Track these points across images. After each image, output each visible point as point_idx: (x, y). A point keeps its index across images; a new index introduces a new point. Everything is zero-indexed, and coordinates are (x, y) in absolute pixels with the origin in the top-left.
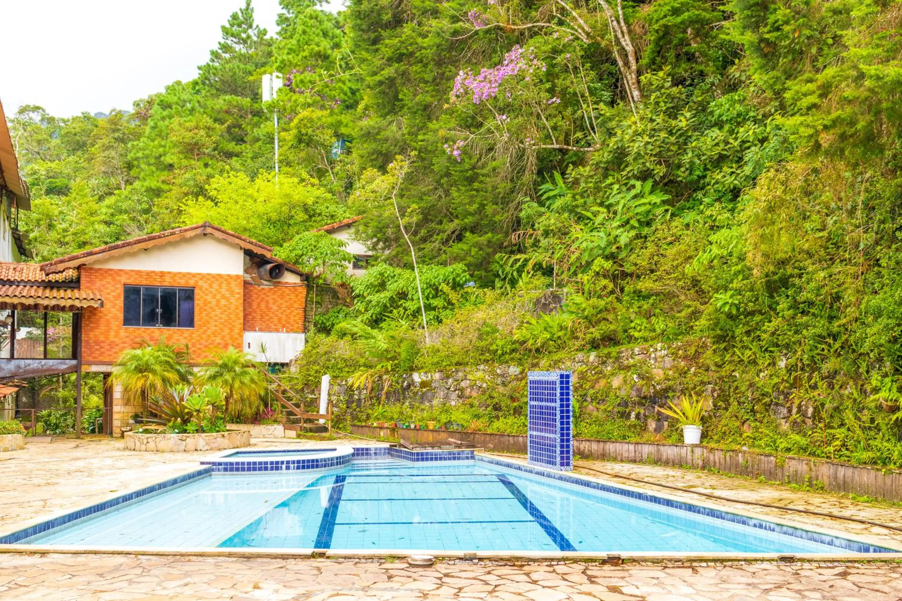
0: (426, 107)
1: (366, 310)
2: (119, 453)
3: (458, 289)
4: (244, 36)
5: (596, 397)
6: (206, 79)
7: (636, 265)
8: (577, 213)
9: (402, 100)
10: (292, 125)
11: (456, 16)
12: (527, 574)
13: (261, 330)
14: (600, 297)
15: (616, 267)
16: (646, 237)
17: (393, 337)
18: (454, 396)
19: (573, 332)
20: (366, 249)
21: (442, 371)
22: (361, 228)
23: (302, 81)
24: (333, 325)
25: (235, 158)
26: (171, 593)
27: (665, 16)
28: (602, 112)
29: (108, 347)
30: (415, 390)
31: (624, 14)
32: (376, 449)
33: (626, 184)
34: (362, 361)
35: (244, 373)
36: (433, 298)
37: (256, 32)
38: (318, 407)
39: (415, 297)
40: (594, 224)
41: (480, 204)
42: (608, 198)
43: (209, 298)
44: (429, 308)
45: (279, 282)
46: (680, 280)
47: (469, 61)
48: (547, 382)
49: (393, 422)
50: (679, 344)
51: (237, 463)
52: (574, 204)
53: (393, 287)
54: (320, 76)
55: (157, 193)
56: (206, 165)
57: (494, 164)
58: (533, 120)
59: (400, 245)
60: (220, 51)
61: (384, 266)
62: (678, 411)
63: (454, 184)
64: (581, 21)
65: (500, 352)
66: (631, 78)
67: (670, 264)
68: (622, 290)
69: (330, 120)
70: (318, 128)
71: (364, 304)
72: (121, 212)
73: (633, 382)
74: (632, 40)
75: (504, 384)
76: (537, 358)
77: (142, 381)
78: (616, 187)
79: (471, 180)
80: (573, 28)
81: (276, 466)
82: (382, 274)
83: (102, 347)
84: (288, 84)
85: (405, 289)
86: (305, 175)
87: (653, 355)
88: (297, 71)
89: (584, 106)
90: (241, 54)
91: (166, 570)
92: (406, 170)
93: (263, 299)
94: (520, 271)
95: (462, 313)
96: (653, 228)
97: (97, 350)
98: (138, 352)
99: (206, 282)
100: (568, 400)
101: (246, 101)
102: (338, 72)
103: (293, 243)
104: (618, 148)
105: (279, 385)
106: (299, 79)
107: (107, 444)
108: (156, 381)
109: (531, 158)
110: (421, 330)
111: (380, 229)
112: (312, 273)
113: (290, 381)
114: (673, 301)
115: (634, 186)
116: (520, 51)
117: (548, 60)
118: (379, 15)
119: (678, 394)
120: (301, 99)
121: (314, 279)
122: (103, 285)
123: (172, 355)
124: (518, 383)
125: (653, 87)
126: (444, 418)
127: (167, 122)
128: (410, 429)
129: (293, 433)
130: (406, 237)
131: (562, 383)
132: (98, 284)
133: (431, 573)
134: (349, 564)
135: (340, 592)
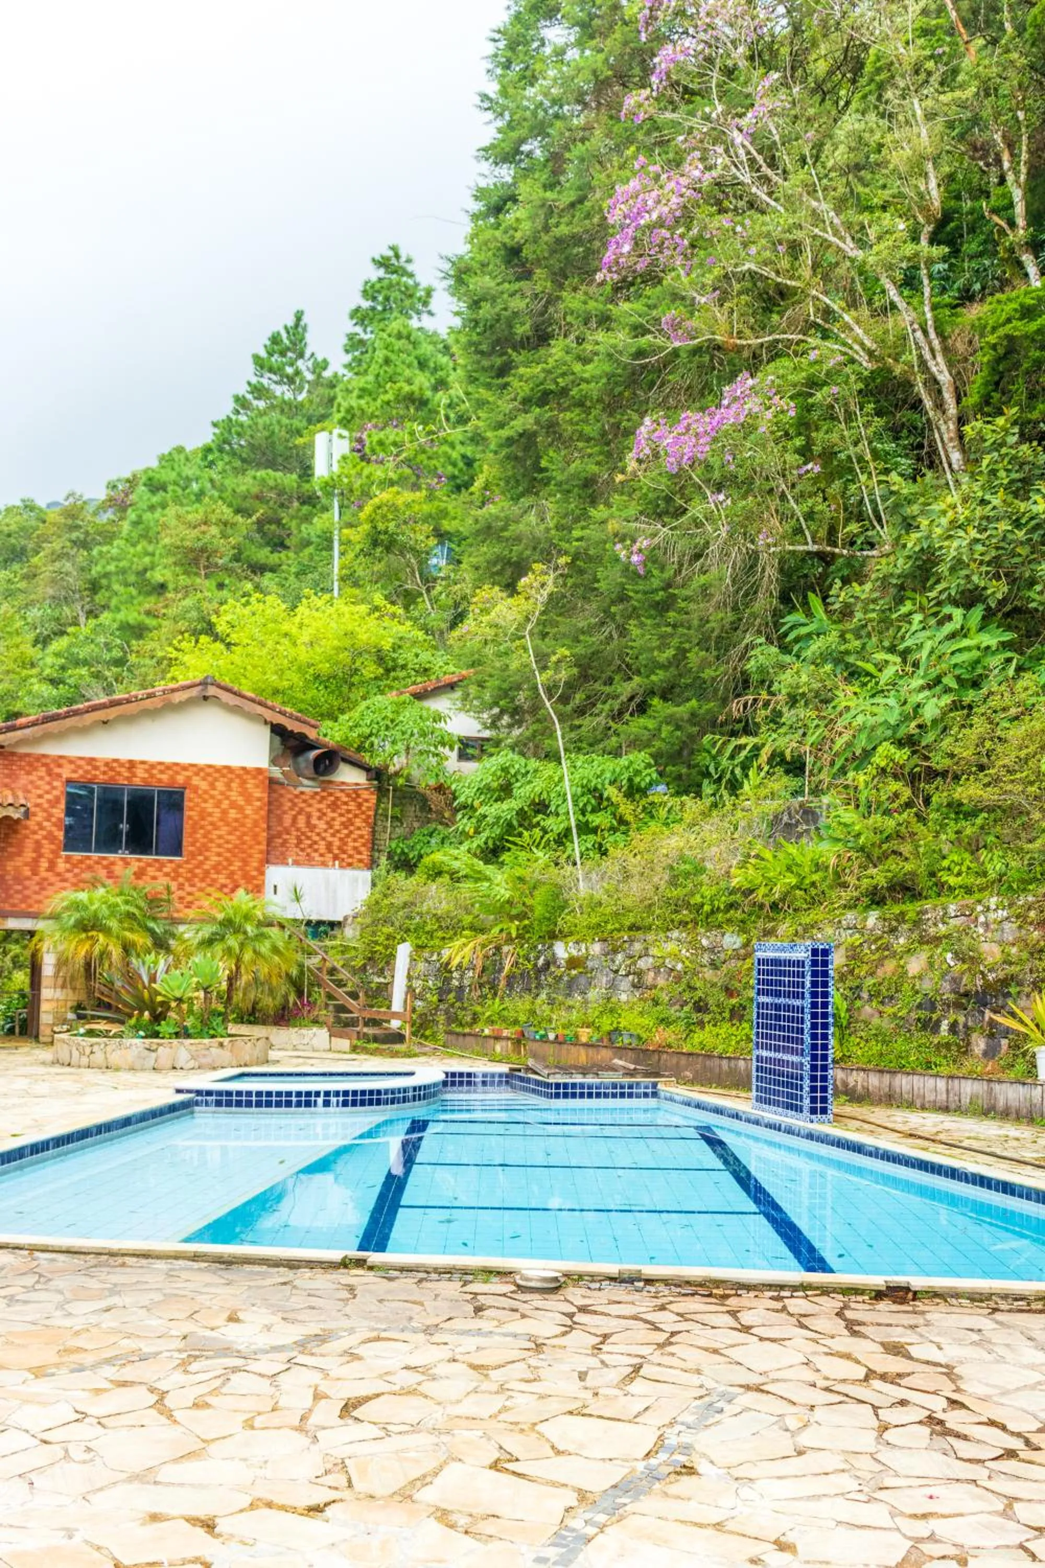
0: (588, 482)
1: (477, 832)
2: (42, 1070)
3: (637, 796)
4: (289, 370)
5: (879, 993)
6: (225, 441)
7: (952, 756)
8: (848, 665)
9: (545, 470)
10: (362, 515)
11: (641, 326)
12: (733, 1314)
13: (296, 863)
14: (887, 813)
15: (916, 760)
16: (970, 707)
17: (521, 879)
18: (625, 984)
19: (837, 875)
20: (479, 727)
21: (605, 940)
22: (473, 690)
23: (381, 443)
24: (421, 857)
25: (269, 575)
27: (1009, 320)
28: (894, 488)
29: (37, 888)
30: (558, 972)
31: (936, 320)
32: (485, 1075)
33: (935, 614)
34: (468, 919)
35: (261, 936)
36: (593, 811)
37: (310, 364)
38: (389, 999)
39: (561, 810)
40: (877, 683)
41: (678, 648)
42: (903, 638)
43: (209, 806)
44: (585, 829)
45: (330, 782)
46: (1032, 783)
47: (663, 405)
48: (790, 963)
49: (517, 1028)
50: (1030, 899)
51: (239, 1093)
52: (842, 648)
53: (523, 793)
54: (412, 433)
55: (138, 631)
56: (221, 586)
57: (703, 579)
58: (774, 503)
59: (538, 721)
60: (249, 397)
61: (511, 755)
62: (1027, 1020)
63: (634, 613)
64: (859, 331)
65: (707, 908)
66: (946, 430)
67: (1013, 755)
68: (927, 801)
69: (426, 508)
70: (405, 523)
71: (474, 820)
72: (78, 663)
73: (944, 967)
74: (950, 364)
75: (714, 965)
76: (774, 920)
77: (87, 946)
78: (918, 617)
79: (662, 607)
80: (844, 344)
81: (306, 1100)
82: (505, 770)
83: (26, 888)
84: (361, 453)
85: (544, 796)
86: (378, 599)
87: (982, 919)
88: (375, 426)
89: (863, 478)
90: (284, 402)
91: (80, 1280)
92: (550, 588)
93: (301, 810)
94: (745, 767)
95: (641, 839)
96: (984, 691)
97: (17, 892)
98: (83, 896)
99: (204, 779)
100: (826, 995)
101: (290, 480)
102: (441, 427)
103: (355, 714)
104: (922, 550)
105: (324, 960)
106: (375, 438)
107: (28, 1054)
108: (110, 948)
109: (768, 569)
110: (569, 868)
111: (505, 693)
112: (387, 767)
113: (343, 952)
114: (1019, 822)
115: (949, 618)
116: (750, 382)
117: (801, 399)
118: (510, 326)
119: (1027, 990)
120: (379, 473)
121: (390, 777)
122: (32, 782)
123: (142, 904)
124: (740, 963)
125: (987, 444)
126: (607, 1024)
127: (157, 514)
128: (547, 1041)
129: (345, 1044)
130: (548, 704)
131: (814, 963)
132: (24, 780)
133: (555, 1303)
134: (407, 1283)
135: (383, 1335)
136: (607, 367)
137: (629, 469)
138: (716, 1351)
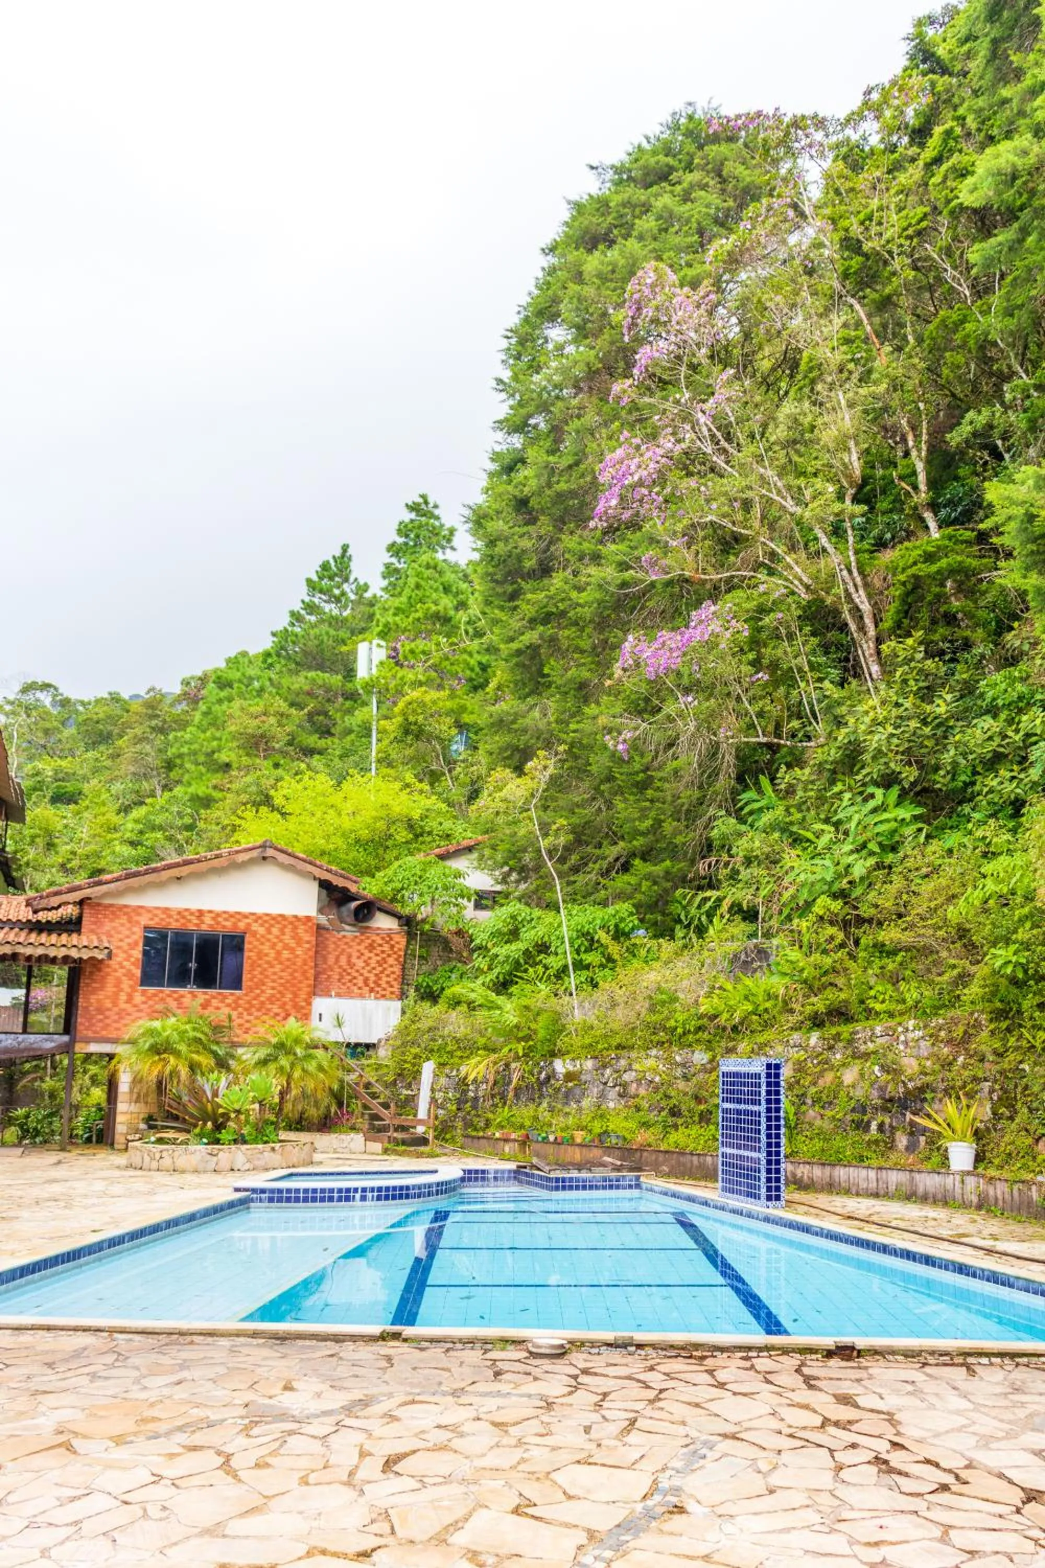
0: (582, 686)
1: (490, 968)
2: (117, 1173)
3: (622, 939)
4: (337, 592)
5: (820, 1099)
6: (282, 648)
7: (876, 906)
8: (792, 834)
9: (548, 675)
10: (396, 710)
11: (625, 563)
12: (710, 1372)
13: (338, 995)
14: (825, 952)
15: (847, 909)
16: (890, 867)
17: (527, 1008)
18: (613, 1094)
19: (785, 1003)
20: (492, 882)
21: (596, 1058)
22: (487, 852)
23: (412, 652)
24: (443, 989)
25: (317, 757)
26: (152, 1395)
27: (915, 563)
28: (827, 693)
29: (116, 1017)
30: (557, 1085)
31: (858, 562)
32: (496, 1172)
33: (861, 793)
34: (482, 1041)
35: (309, 1057)
36: (586, 951)
37: (353, 587)
38: (415, 1109)
39: (560, 951)
40: (815, 848)
41: (655, 819)
42: (836, 811)
43: (266, 948)
44: (580, 966)
45: (368, 928)
46: (940, 928)
47: (642, 625)
48: (749, 1075)
49: (523, 1132)
50: (941, 1021)
51: (289, 1191)
52: (787, 820)
53: (529, 936)
54: (438, 644)
55: (206, 802)
56: (276, 766)
57: (675, 764)
58: (731, 704)
59: (541, 877)
60: (303, 612)
61: (518, 906)
62: (942, 1121)
63: (620, 791)
64: (798, 570)
65: (680, 1030)
66: (867, 648)
67: (925, 905)
68: (857, 943)
69: (449, 704)
70: (432, 716)
71: (487, 959)
72: (153, 828)
73: (873, 1077)
74: (870, 597)
75: (686, 1078)
76: (734, 1040)
77: (160, 1066)
78: (847, 796)
79: (642, 786)
80: (787, 580)
81: (346, 1195)
82: (513, 917)
83: (107, 1017)
84: (395, 658)
85: (546, 939)
86: (409, 777)
87: (902, 1038)
88: (408, 638)
89: (802, 685)
90: (332, 617)
91: (154, 1357)
92: (551, 770)
93: (343, 950)
94: (710, 915)
95: (625, 974)
96: (901, 854)
97: (99, 1020)
98: (157, 1024)
99: (262, 925)
100: (778, 1101)
101: (336, 680)
102: (462, 639)
103: (390, 872)
104: (850, 742)
105: (361, 1076)
106: (408, 648)
107: (104, 1159)
108: (180, 1067)
109: (727, 757)
110: (567, 998)
111: (514, 854)
112: (415, 916)
113: (377, 1070)
114: (930, 959)
115: (872, 796)
116: (713, 608)
117: (752, 622)
118: (520, 561)
119: (940, 1095)
120: (410, 676)
121: (417, 924)
122: (114, 928)
123: (206, 1029)
124: (707, 1076)
125: (899, 659)
126: (597, 1127)
127: (225, 706)
128: (549, 1143)
129: (377, 1147)
130: (549, 864)
131: (769, 1075)
132: (108, 926)
133: (562, 1368)
134: (436, 1352)
135: (417, 1398)
136: (598, 595)
137: (616, 676)
138: (697, 1405)
